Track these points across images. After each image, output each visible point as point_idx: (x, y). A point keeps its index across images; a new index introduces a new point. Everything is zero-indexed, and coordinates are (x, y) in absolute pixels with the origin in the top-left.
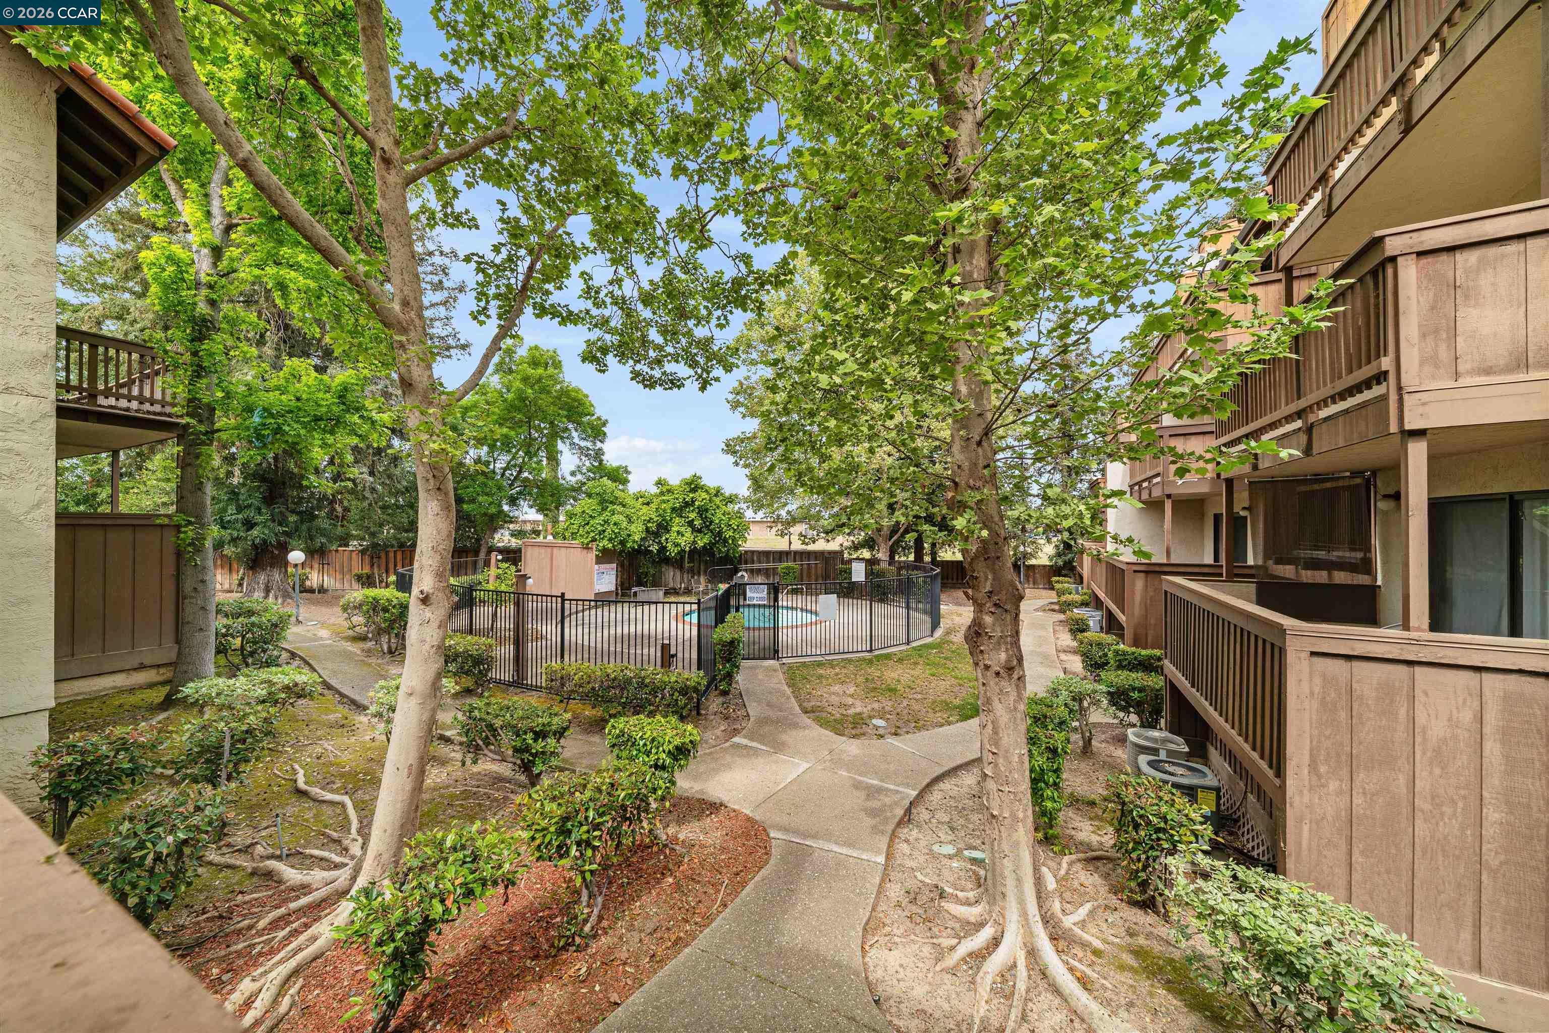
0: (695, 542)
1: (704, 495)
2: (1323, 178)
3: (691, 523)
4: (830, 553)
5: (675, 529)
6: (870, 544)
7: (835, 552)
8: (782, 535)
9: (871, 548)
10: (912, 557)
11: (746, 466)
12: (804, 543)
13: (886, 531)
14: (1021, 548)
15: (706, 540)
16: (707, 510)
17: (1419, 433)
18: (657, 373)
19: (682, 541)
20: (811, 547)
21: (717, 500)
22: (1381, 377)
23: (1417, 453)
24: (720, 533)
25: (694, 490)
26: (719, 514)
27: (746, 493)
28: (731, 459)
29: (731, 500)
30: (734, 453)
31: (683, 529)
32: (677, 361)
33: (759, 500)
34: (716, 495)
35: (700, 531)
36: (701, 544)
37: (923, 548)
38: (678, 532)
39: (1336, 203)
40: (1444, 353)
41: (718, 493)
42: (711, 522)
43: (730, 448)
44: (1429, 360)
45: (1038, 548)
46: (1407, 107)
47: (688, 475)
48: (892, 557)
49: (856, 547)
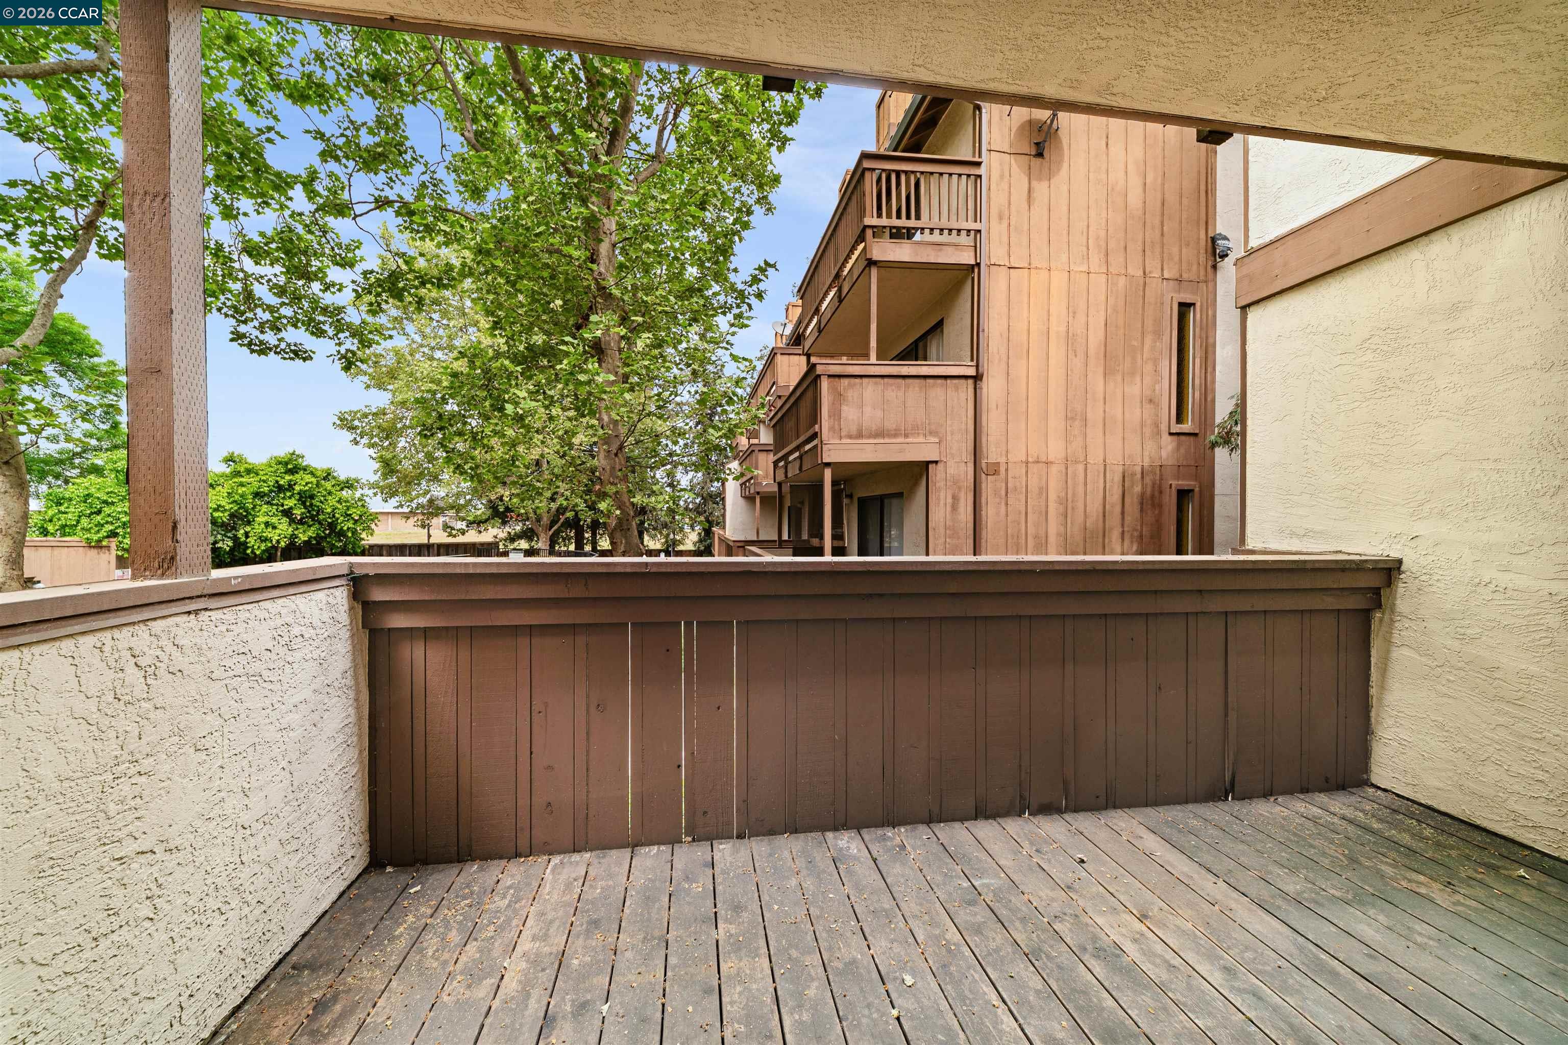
0: (293, 536)
1: (308, 478)
2: (817, 311)
3: (287, 513)
4: (482, 544)
5: (261, 519)
6: (528, 534)
7: (489, 544)
8: (423, 526)
9: (530, 539)
10: (572, 548)
11: (372, 446)
12: (450, 535)
13: (545, 520)
14: (672, 536)
15: (311, 533)
16: (312, 497)
17: (828, 465)
18: (270, 338)
19: (274, 536)
20: (460, 539)
21: (328, 485)
22: (815, 436)
23: (828, 474)
24: (332, 526)
25: (292, 472)
26: (332, 501)
27: (374, 478)
28: (348, 436)
29: (348, 485)
30: (352, 428)
31: (274, 520)
32: (295, 326)
33: (389, 486)
34: (325, 479)
35: (301, 522)
36: (303, 538)
37: (583, 538)
38: (267, 524)
39: (822, 326)
40: (837, 427)
41: (328, 476)
42: (320, 511)
43: (346, 423)
44: (832, 429)
45: (685, 536)
46: (840, 290)
47: (282, 452)
48: (552, 546)
49: (512, 539)
